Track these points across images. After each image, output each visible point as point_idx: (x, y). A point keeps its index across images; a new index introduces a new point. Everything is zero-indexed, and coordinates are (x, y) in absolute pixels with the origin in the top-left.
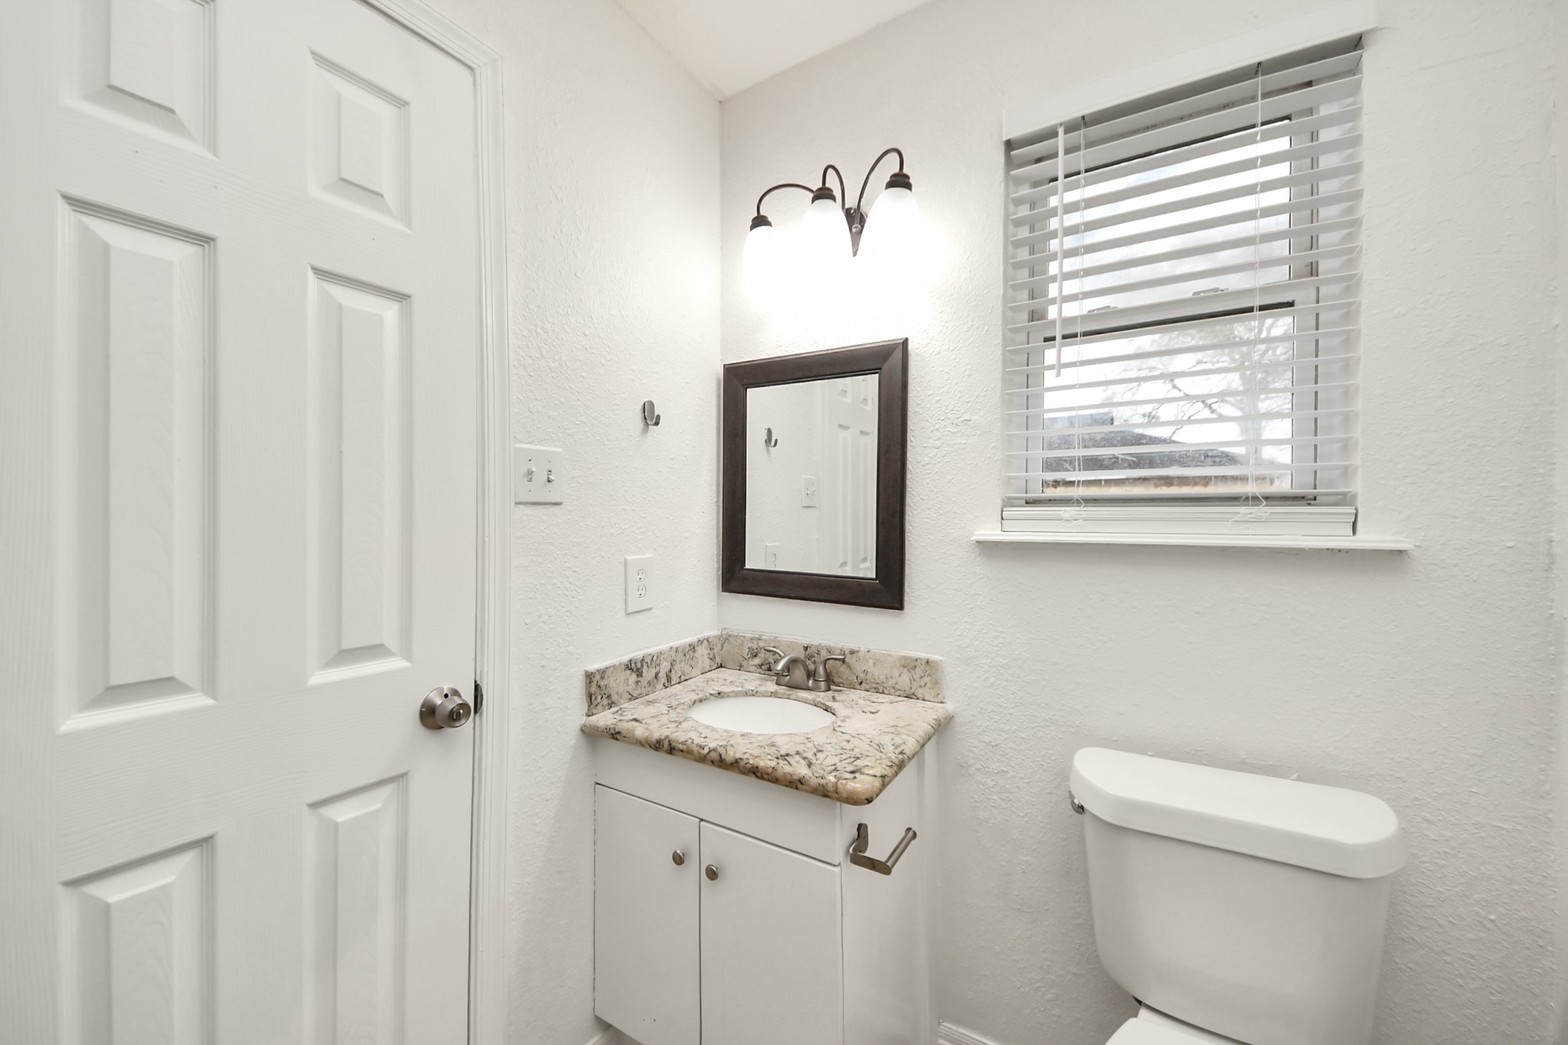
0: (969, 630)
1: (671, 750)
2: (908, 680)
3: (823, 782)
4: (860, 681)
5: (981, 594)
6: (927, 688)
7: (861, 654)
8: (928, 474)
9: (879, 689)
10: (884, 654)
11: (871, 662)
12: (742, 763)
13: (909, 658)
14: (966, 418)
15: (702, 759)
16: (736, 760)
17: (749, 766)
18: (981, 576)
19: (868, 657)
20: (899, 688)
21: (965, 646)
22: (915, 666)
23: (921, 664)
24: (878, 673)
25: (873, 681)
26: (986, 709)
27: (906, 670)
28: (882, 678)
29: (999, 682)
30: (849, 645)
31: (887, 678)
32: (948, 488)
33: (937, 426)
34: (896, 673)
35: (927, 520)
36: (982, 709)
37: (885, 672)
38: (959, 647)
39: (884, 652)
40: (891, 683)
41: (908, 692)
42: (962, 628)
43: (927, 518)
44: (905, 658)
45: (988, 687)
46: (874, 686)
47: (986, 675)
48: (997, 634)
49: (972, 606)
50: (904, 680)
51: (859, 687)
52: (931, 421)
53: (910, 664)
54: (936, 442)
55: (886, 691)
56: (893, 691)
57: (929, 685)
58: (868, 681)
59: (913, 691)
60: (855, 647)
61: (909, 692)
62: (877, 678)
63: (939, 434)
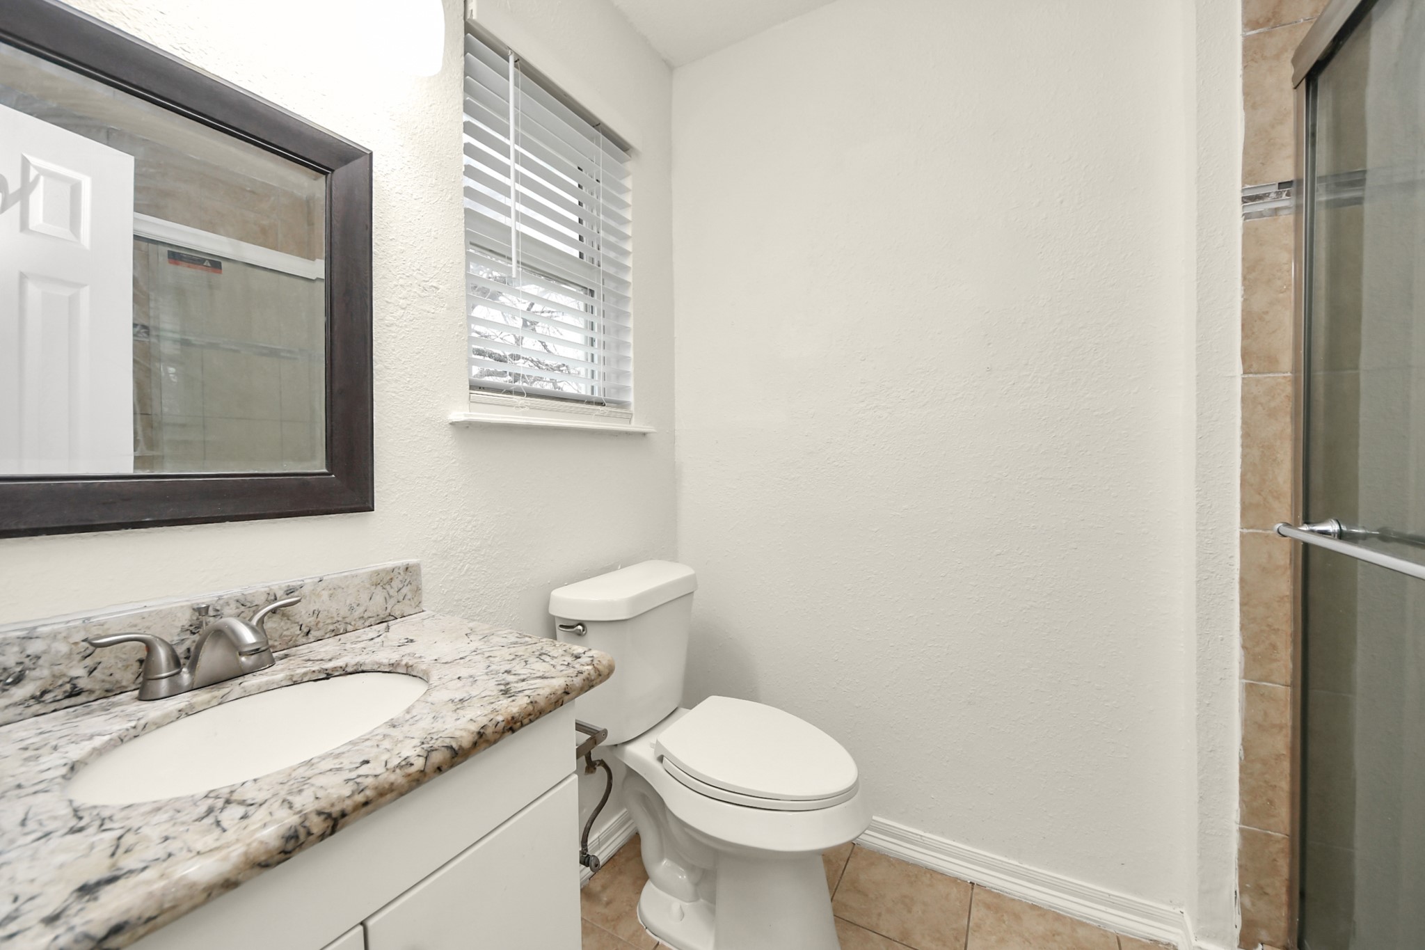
0: (444, 520)
1: (335, 822)
2: (382, 600)
3: (585, 674)
4: (305, 630)
5: (454, 480)
6: (406, 601)
7: (306, 590)
8: (394, 337)
9: (338, 629)
10: (346, 577)
11: (325, 594)
12: (489, 731)
13: (383, 570)
14: (434, 285)
15: (418, 780)
16: (479, 733)
17: (501, 725)
18: (454, 460)
19: (319, 589)
20: (370, 615)
21: (441, 538)
22: (391, 579)
23: (399, 573)
24: (333, 608)
25: (329, 621)
26: (461, 600)
27: (379, 587)
28: (344, 611)
29: (472, 567)
30: (279, 582)
31: (351, 609)
32: (418, 359)
33: (401, 282)
34: (364, 596)
35: (394, 395)
36: (457, 601)
37: (348, 602)
38: (435, 541)
39: (346, 574)
40: (358, 612)
41: (382, 616)
42: (437, 519)
43: (395, 392)
44: (378, 573)
45: (464, 575)
46: (331, 627)
47: (461, 564)
48: (471, 518)
49: (446, 493)
50: (377, 604)
51: (304, 640)
52: (394, 272)
53: (383, 580)
54: (401, 301)
55: (350, 628)
56: (360, 623)
57: (409, 596)
58: (321, 625)
59: (388, 611)
60: (293, 581)
61: (383, 614)
62: (335, 615)
63: (405, 292)
